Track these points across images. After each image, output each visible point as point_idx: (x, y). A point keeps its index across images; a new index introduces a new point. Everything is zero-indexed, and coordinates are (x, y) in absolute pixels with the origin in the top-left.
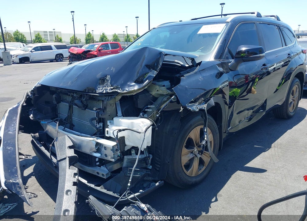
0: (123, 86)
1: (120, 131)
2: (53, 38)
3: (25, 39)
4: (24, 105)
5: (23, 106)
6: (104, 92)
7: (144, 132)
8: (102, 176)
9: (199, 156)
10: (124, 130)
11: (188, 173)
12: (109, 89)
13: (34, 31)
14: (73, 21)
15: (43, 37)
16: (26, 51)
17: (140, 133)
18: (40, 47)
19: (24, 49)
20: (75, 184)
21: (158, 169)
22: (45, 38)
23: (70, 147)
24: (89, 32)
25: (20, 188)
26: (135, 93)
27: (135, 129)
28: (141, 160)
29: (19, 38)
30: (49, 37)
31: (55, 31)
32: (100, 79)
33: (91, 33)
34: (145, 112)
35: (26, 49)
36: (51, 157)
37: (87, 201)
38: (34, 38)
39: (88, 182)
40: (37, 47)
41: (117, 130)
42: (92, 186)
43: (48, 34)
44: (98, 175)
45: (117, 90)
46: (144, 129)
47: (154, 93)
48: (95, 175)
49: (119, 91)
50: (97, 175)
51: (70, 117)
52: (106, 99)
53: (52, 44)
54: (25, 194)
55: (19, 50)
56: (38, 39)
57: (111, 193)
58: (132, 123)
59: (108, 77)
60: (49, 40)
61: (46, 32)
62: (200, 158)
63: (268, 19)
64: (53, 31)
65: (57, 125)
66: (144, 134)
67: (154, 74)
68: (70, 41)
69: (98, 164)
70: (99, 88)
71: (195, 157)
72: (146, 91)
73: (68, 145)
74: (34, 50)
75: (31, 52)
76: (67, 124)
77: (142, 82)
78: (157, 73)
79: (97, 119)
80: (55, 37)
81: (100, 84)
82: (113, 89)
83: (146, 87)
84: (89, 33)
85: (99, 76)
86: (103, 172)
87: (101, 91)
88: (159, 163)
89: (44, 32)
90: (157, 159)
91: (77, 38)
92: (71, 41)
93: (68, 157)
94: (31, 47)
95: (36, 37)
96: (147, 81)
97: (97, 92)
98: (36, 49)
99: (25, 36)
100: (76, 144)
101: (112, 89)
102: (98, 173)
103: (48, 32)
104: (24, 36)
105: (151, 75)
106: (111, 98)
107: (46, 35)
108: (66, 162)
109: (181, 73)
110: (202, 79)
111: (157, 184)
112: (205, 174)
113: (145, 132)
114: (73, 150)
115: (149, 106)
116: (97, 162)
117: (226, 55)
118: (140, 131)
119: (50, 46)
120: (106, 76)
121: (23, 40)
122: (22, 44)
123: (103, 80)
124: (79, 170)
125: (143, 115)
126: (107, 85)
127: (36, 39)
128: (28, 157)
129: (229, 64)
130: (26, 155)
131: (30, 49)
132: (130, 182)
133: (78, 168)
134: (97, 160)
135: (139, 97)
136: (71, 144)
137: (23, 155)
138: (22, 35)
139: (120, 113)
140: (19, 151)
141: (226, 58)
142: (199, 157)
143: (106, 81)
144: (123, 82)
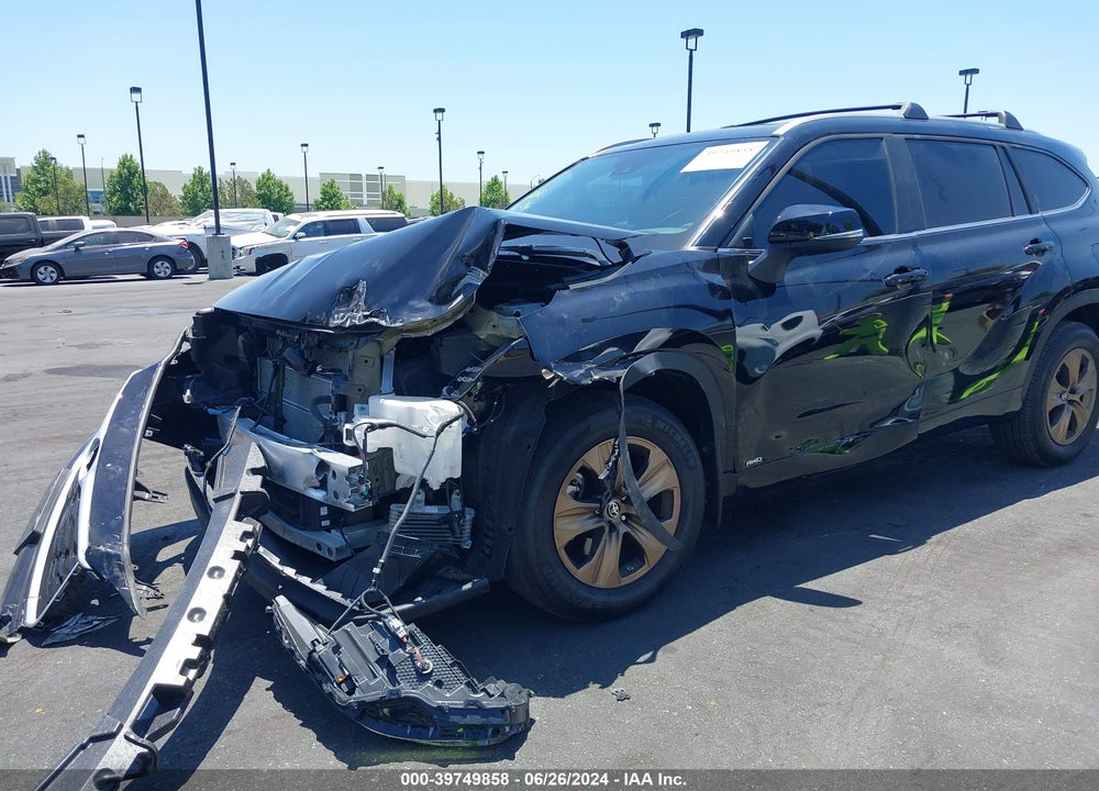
0: (394, 310)
1: (372, 427)
2: (377, 196)
3: (291, 200)
4: (173, 363)
5: (168, 367)
6: (347, 325)
7: (434, 434)
8: (327, 555)
9: (623, 529)
10: (382, 426)
11: (582, 573)
12: (358, 317)
13: (321, 174)
14: (439, 139)
15: (345, 192)
16: (278, 237)
17: (425, 437)
18: (323, 222)
19: (276, 229)
20: (237, 555)
21: (487, 551)
22: (352, 196)
23: (255, 471)
24: (493, 176)
25: (122, 568)
26: (433, 332)
27: (415, 427)
28: (438, 520)
29: (272, 197)
30: (365, 193)
31: (384, 172)
32: (342, 290)
33: (501, 178)
34: (457, 386)
35: (281, 229)
36: (205, 487)
37: (269, 608)
38: (316, 195)
39: (280, 563)
40: (314, 223)
41: (366, 426)
42: (290, 572)
43: (364, 182)
44: (319, 553)
45: (376, 320)
46: (437, 427)
47: (484, 333)
48: (313, 553)
49: (383, 323)
50: (317, 550)
51: (276, 397)
52: (352, 343)
53: (361, 215)
54: (131, 586)
55: (259, 233)
56: (330, 199)
57: (336, 596)
58: (411, 409)
59: (362, 287)
60: (365, 203)
61: (359, 176)
62: (626, 535)
63: (954, 126)
64: (377, 172)
65: (237, 413)
66: (433, 439)
67: (477, 277)
68: (429, 207)
69: (325, 523)
70: (338, 313)
71: (607, 529)
72: (462, 326)
73: (249, 465)
74: (303, 234)
75: (294, 238)
76: (264, 414)
77: (447, 300)
78: (487, 275)
79: (333, 399)
80: (384, 194)
81: (340, 304)
82: (370, 316)
83: (461, 315)
84: (495, 180)
85: (341, 282)
86: (332, 542)
87: (339, 322)
88: (491, 535)
89: (353, 176)
90: (488, 521)
91: (452, 197)
92: (433, 208)
93: (241, 493)
94: (297, 223)
95: (324, 193)
96: (461, 297)
97: (331, 326)
98: (310, 230)
99: (290, 191)
100: (276, 468)
101: (366, 317)
102: (319, 546)
103: (364, 175)
104: (287, 190)
105: (471, 281)
106: (367, 341)
107: (356, 187)
108: (232, 504)
109: (566, 279)
110: (627, 298)
111: (468, 586)
112: (646, 588)
113: (438, 434)
114: (260, 478)
115: (468, 370)
116: (325, 518)
117: (743, 236)
118: (425, 431)
119: (355, 221)
120: (358, 282)
121: (284, 203)
122: (269, 214)
123: (347, 294)
124: (265, 528)
125: (449, 392)
126: (356, 305)
127: (324, 200)
128: (159, 496)
129: (751, 262)
130: (155, 492)
131: (292, 229)
132: (380, 565)
133: (263, 525)
134: (324, 511)
135: (444, 343)
136: (261, 463)
137: (148, 491)
138: (281, 186)
139: (387, 384)
140: (138, 479)
141: (742, 244)
142: (622, 532)
143: (356, 296)
144: (396, 299)
